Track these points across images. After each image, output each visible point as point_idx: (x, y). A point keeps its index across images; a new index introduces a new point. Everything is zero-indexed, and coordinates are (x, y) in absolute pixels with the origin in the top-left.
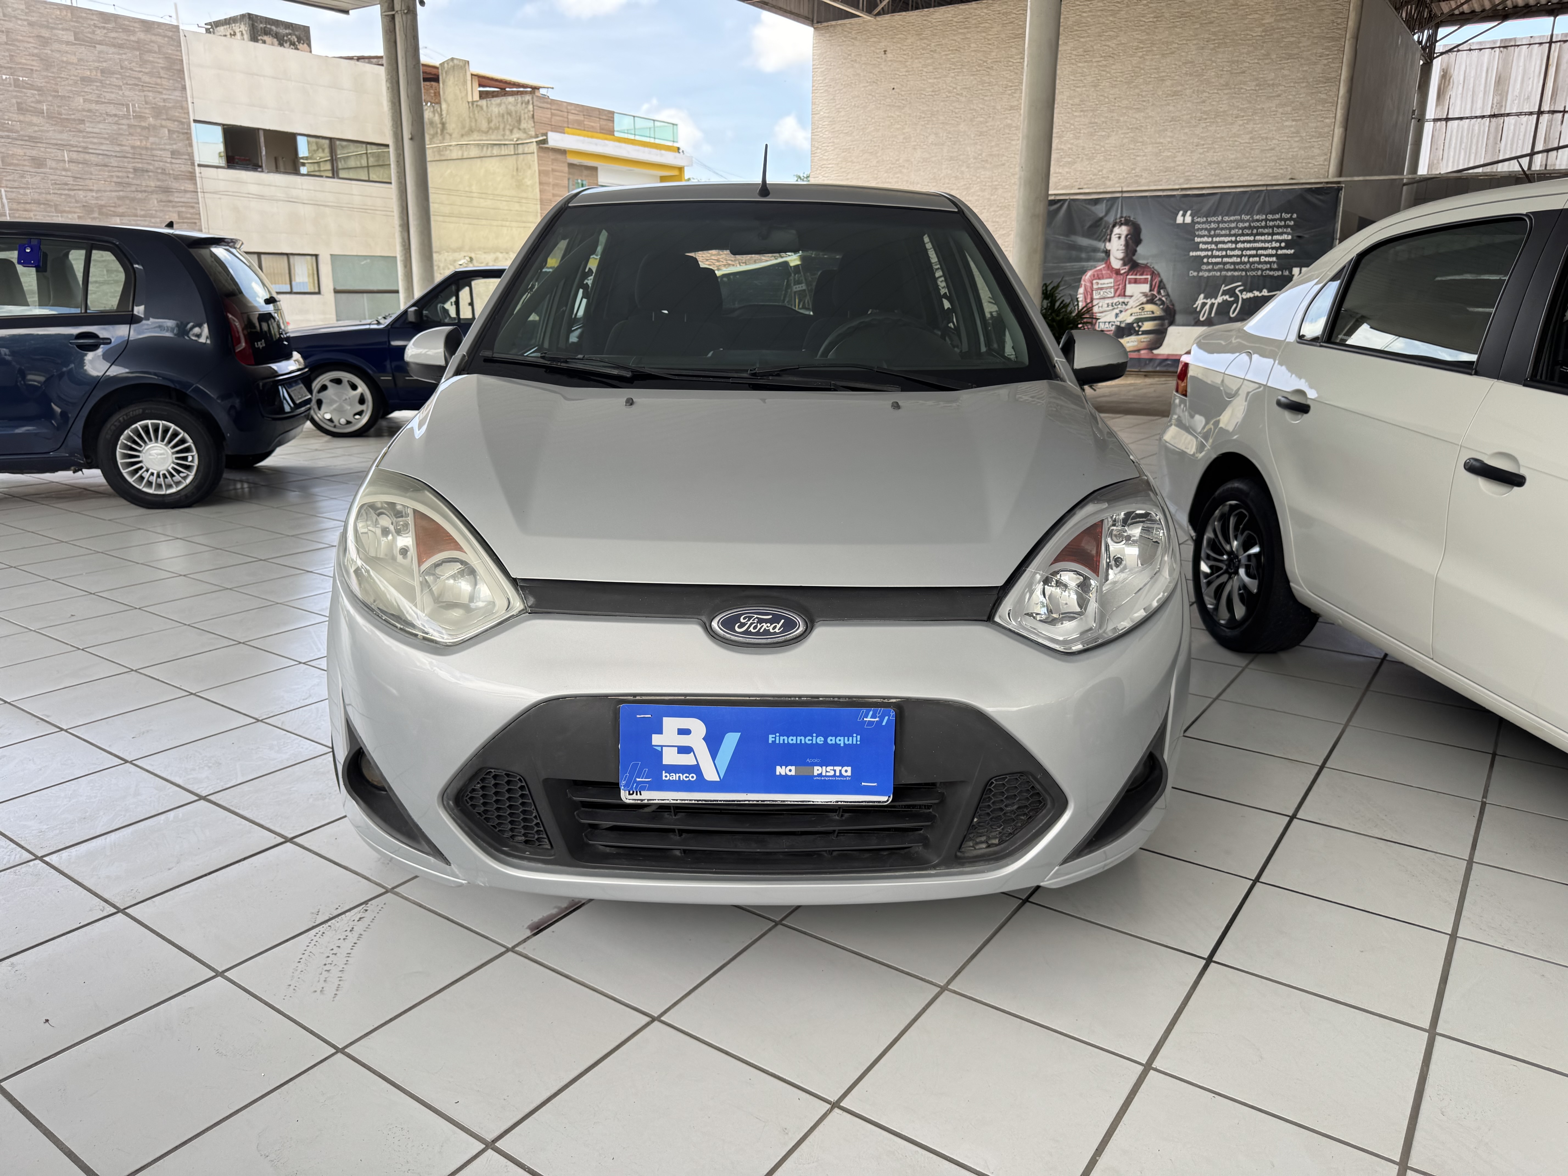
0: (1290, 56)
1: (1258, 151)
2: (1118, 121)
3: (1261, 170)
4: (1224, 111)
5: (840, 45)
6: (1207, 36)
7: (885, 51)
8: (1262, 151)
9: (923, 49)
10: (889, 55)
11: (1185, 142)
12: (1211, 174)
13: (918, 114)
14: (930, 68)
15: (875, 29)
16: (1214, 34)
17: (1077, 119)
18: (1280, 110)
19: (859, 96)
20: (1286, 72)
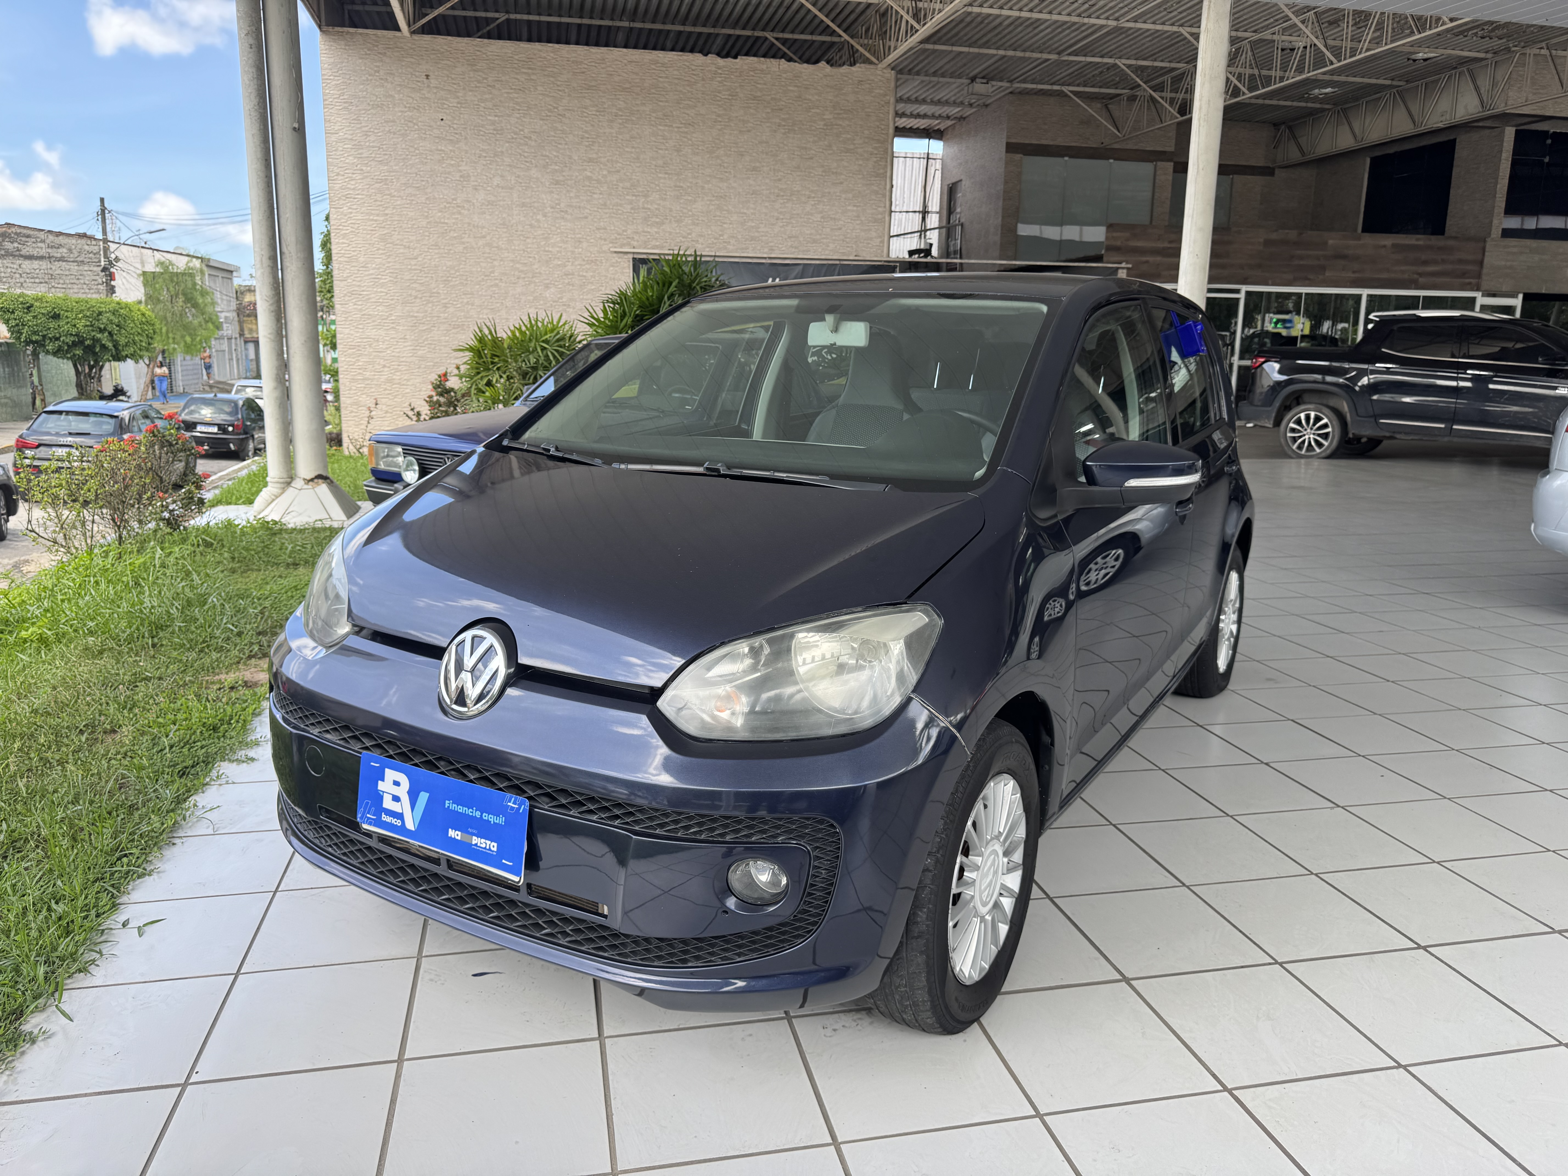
0: (847, 151)
1: (828, 230)
2: (703, 188)
3: (832, 246)
4: (798, 191)
5: (362, 58)
6: (778, 121)
7: (427, 76)
8: (832, 229)
9: (479, 82)
10: (433, 82)
11: (766, 214)
12: (792, 246)
13: (478, 152)
14: (490, 105)
15: (411, 48)
16: (783, 120)
17: (662, 181)
18: (844, 196)
19: (394, 121)
20: (846, 164)
